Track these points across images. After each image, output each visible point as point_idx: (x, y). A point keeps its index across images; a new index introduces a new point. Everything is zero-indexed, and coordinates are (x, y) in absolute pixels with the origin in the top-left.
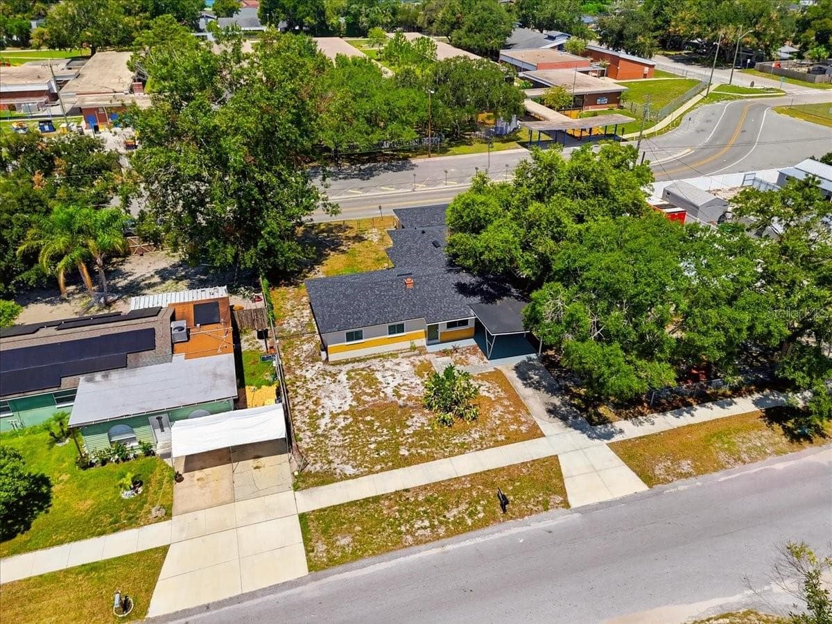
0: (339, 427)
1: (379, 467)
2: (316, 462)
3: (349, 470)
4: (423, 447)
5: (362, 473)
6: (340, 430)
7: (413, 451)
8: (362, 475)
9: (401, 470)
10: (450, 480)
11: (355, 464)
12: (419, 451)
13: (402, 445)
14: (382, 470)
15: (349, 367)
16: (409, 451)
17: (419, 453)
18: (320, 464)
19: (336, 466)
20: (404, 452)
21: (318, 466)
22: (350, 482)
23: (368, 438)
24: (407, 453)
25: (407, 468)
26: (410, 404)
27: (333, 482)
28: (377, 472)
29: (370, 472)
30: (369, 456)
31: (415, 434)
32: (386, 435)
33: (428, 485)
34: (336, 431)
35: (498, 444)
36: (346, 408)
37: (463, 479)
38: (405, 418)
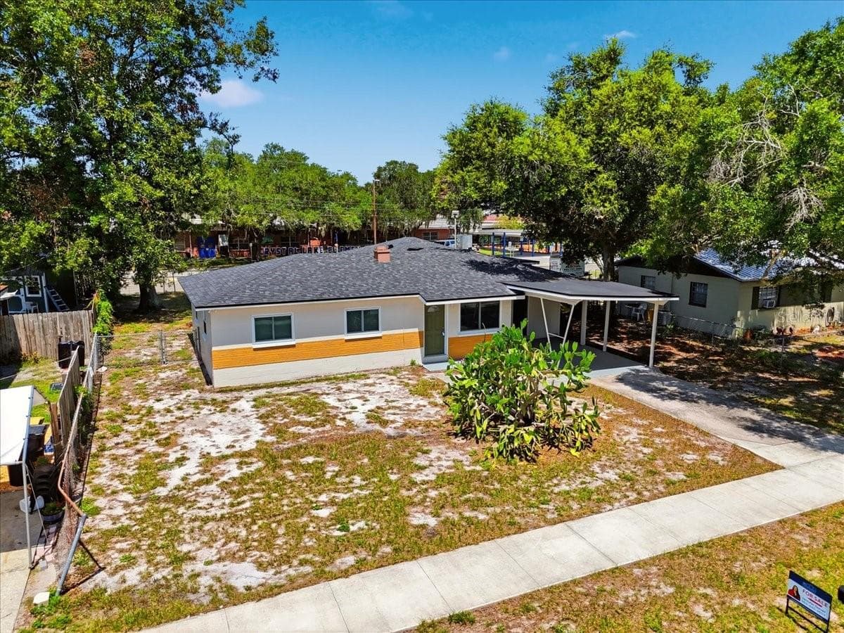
0: (225, 478)
1: (350, 560)
2: (130, 562)
3: (245, 575)
4: (476, 505)
5: (291, 580)
6: (224, 486)
7: (448, 513)
8: (293, 585)
9: (424, 562)
10: (598, 576)
11: (267, 556)
12: (467, 514)
13: (412, 504)
14: (360, 567)
15: (256, 393)
16: (437, 515)
17: (468, 520)
18: (143, 567)
19: (199, 566)
20: (419, 518)
21: (132, 576)
22: (249, 608)
23: (311, 497)
24: (432, 522)
25: (442, 556)
26: (411, 432)
27: (179, 615)
28: (346, 574)
29: (321, 576)
30: (312, 535)
31: (442, 480)
32: (361, 488)
33: (531, 596)
34: (213, 488)
35: (673, 488)
36: (249, 445)
37: (637, 571)
38: (406, 454)
